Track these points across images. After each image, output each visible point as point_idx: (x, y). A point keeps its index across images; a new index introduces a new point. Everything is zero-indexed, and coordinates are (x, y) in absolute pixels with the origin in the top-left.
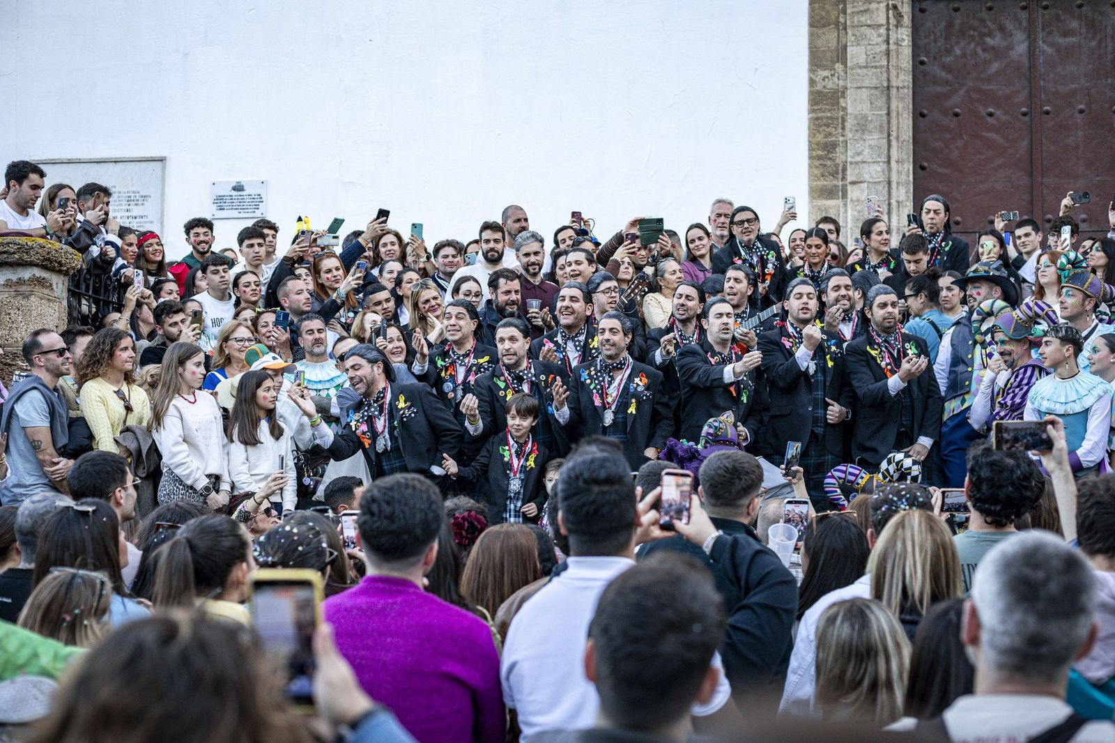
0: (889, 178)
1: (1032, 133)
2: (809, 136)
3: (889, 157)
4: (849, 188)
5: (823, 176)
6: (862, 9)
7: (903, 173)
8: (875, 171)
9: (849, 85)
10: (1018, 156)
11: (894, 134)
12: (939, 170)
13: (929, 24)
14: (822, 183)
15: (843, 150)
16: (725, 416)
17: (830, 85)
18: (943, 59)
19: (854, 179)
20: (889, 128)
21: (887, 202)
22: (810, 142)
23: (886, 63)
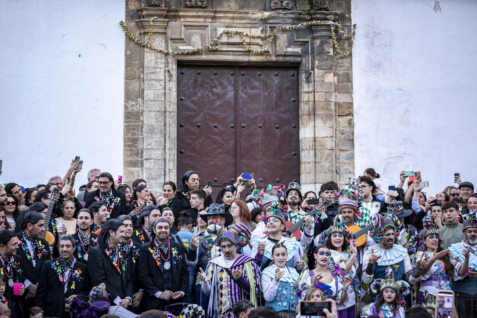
0: (165, 157)
1: (236, 137)
2: (124, 135)
3: (165, 147)
4: (145, 162)
5: (131, 155)
6: (152, 71)
7: (172, 155)
8: (157, 154)
9: (145, 110)
10: (229, 148)
11: (167, 135)
12: (190, 154)
13: (185, 80)
14: (130, 159)
15: (141, 142)
16: (101, 285)
17: (135, 109)
18: (192, 98)
19: (147, 157)
20: (165, 132)
21: (164, 170)
22: (124, 138)
23: (164, 99)
